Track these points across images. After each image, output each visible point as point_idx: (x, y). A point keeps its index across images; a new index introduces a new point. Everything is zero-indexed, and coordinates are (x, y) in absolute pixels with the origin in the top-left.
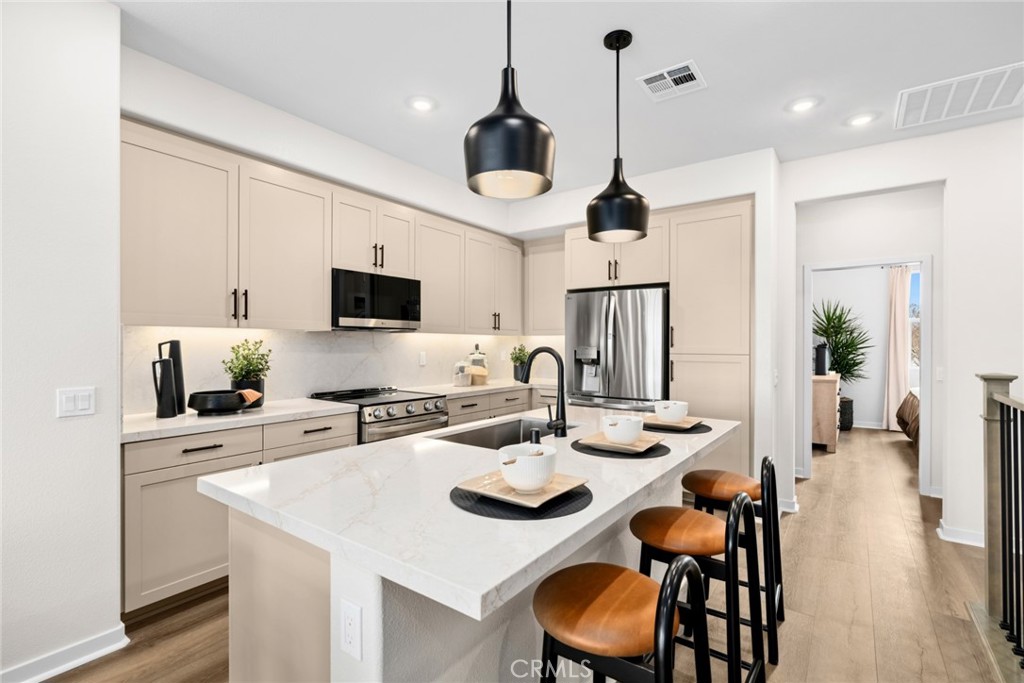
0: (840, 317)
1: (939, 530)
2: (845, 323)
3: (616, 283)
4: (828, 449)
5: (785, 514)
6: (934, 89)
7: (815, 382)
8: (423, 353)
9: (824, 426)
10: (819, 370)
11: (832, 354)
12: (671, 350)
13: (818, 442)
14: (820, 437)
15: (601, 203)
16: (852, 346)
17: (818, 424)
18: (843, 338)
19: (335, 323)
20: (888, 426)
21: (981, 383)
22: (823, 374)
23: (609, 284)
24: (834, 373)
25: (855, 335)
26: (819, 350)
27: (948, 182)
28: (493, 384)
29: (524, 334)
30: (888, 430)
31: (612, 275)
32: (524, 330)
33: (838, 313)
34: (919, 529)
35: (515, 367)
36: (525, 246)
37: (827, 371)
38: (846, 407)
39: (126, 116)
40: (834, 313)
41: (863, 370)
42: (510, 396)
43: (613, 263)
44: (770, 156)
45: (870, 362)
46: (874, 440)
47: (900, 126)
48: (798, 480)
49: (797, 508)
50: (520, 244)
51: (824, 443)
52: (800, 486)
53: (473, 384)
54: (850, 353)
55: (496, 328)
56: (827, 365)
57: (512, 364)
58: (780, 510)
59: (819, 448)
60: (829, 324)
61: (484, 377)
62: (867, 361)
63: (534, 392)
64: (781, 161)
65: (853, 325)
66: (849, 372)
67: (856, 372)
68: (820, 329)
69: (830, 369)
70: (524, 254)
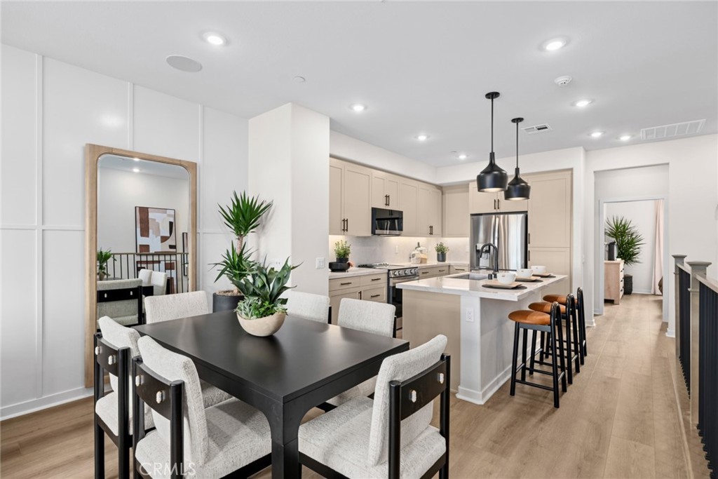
0: (624, 226)
1: (666, 333)
2: (627, 229)
3: (498, 211)
4: (615, 302)
5: (588, 327)
6: (657, 129)
7: (605, 263)
8: (397, 247)
9: (612, 289)
10: (611, 258)
11: (619, 248)
12: (529, 245)
13: (608, 298)
14: (610, 295)
15: (511, 186)
16: (632, 243)
17: (609, 288)
18: (626, 239)
19: (373, 233)
20: (655, 292)
21: (674, 259)
22: (613, 260)
23: (495, 211)
24: (620, 259)
25: (634, 237)
26: (611, 246)
27: (670, 164)
28: (430, 263)
29: (442, 236)
30: (655, 295)
31: (497, 207)
32: (443, 235)
33: (623, 223)
34: (657, 333)
35: (438, 255)
36: (443, 189)
37: (615, 258)
38: (628, 280)
39: (331, 156)
40: (621, 223)
41: (638, 258)
42: (424, 271)
43: (497, 201)
44: (581, 150)
45: (644, 252)
46: (644, 299)
47: (645, 138)
48: (595, 315)
49: (594, 325)
50: (441, 188)
51: (612, 299)
52: (596, 317)
53: (421, 263)
54: (631, 247)
55: (431, 234)
56: (616, 254)
57: (436, 253)
58: (586, 325)
59: (609, 302)
60: (617, 230)
61: (426, 259)
62: (641, 252)
63: (451, 268)
64: (586, 151)
65: (633, 231)
66: (630, 259)
67: (634, 259)
68: (612, 233)
69: (617, 257)
70: (442, 194)
